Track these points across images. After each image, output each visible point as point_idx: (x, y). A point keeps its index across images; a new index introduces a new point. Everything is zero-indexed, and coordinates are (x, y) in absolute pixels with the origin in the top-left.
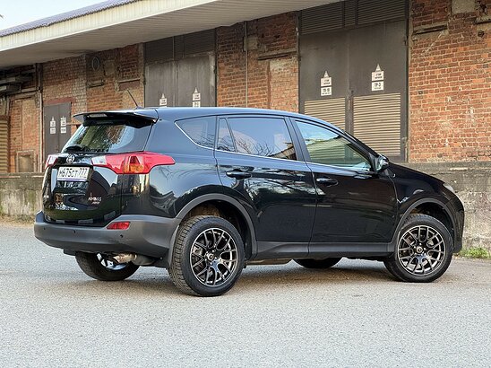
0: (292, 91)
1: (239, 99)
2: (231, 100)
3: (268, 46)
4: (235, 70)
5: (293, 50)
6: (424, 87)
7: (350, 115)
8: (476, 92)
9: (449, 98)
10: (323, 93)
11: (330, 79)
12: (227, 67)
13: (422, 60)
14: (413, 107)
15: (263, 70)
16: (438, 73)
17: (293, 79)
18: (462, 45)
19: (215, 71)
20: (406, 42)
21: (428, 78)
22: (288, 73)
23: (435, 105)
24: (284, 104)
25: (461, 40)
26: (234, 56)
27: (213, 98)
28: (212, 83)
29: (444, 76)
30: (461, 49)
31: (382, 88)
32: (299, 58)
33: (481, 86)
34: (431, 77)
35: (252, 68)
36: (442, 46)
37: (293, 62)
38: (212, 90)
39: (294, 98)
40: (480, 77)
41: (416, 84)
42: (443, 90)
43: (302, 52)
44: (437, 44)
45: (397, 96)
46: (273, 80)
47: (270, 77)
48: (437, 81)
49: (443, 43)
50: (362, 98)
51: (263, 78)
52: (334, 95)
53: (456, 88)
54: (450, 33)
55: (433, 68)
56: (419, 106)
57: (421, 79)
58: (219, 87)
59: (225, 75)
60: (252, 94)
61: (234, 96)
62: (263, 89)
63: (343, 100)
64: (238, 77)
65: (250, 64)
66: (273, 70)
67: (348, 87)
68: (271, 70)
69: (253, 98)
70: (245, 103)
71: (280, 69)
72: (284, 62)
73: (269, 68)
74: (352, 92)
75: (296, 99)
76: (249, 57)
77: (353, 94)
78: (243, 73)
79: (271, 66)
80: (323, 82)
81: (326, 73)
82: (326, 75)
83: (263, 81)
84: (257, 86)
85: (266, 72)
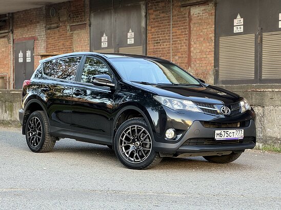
0: (209, 31)
1: (165, 37)
2: (159, 37)
4: (162, 15)
7: (259, 49)
10: (236, 30)
11: (242, 20)
12: (155, 13)
15: (185, 14)
17: (210, 20)
19: (146, 16)
22: (206, 15)
24: (202, 39)
26: (161, 5)
27: (144, 36)
28: (143, 24)
32: (216, 4)
35: (175, 13)
37: (210, 7)
38: (143, 30)
39: (211, 35)
46: (193, 22)
47: (190, 20)
50: (270, 33)
51: (184, 20)
52: (246, 31)
58: (149, 28)
59: (154, 19)
60: (176, 32)
61: (161, 34)
62: (184, 29)
63: (253, 36)
64: (164, 20)
65: (174, 10)
66: (193, 14)
67: (258, 25)
68: (192, 14)
69: (176, 35)
70: (170, 39)
71: (199, 14)
72: (203, 8)
73: (189, 13)
74: (262, 29)
75: (212, 35)
76: (173, 5)
77: (262, 31)
78: (168, 17)
79: (191, 11)
80: (236, 22)
81: (239, 15)
82: (239, 17)
83: (184, 23)
84: (179, 26)
85: (187, 15)
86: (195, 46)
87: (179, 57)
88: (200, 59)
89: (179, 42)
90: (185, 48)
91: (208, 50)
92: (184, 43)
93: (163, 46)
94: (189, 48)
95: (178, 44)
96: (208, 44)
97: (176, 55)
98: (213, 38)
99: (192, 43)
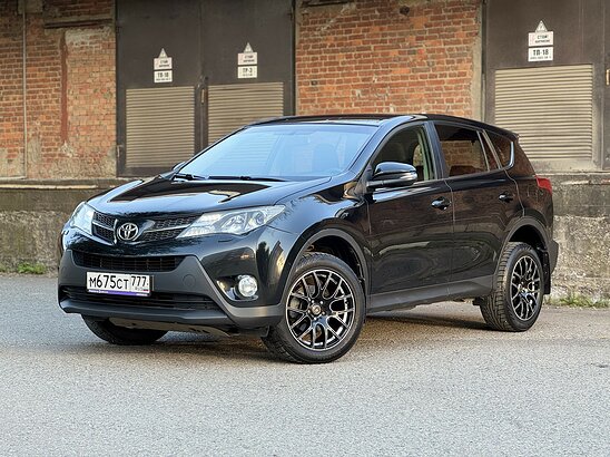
0: (106, 76)
1: (10, 82)
3: (61, 10)
4: (4, 41)
5: (107, 17)
6: (320, 76)
7: (202, 114)
8: (397, 85)
9: (358, 92)
10: (157, 78)
11: (170, 60)
13: (316, 41)
14: (303, 101)
15: (53, 42)
16: (341, 58)
17: (106, 57)
18: (377, 24)
20: (292, 16)
21: (326, 64)
22: (97, 48)
23: (337, 99)
24: (91, 91)
25: (375, 17)
29: (349, 63)
30: (376, 29)
31: (255, 75)
32: (117, 29)
33: (403, 78)
34: (330, 64)
35: (33, 38)
36: (347, 23)
37: (107, 33)
39: (109, 85)
40: (403, 66)
41: (306, 72)
42: (348, 81)
43: (121, 22)
44: (340, 20)
45: (279, 87)
46: (71, 57)
47: (65, 54)
48: (340, 69)
49: (347, 20)
50: (222, 87)
51: (52, 53)
52: (177, 82)
53: (368, 80)
54: (358, 6)
55: (334, 51)
56: (312, 101)
57: (315, 65)
60: (34, 76)
61: (2, 77)
62: (52, 69)
63: (190, 90)
64: (8, 51)
65: (29, 33)
66: (72, 44)
67: (200, 71)
68: (68, 43)
69: (36, 81)
70: (21, 87)
71: (83, 43)
72: (90, 33)
73: (63, 40)
74: (207, 78)
75: (112, 85)
76: (28, 23)
77: (207, 82)
78: (17, 45)
79: (67, 38)
80: (158, 63)
81: (163, 51)
82: (163, 54)
83: (53, 58)
84: (43, 65)
85: (58, 45)
86: (76, 102)
87: (43, 124)
88: (88, 128)
89: (41, 93)
90: (55, 105)
91: (104, 112)
92: (53, 96)
93: (7, 100)
94: (64, 106)
95: (40, 97)
96: (103, 100)
97: (36, 119)
98: (113, 90)
99: (70, 97)
